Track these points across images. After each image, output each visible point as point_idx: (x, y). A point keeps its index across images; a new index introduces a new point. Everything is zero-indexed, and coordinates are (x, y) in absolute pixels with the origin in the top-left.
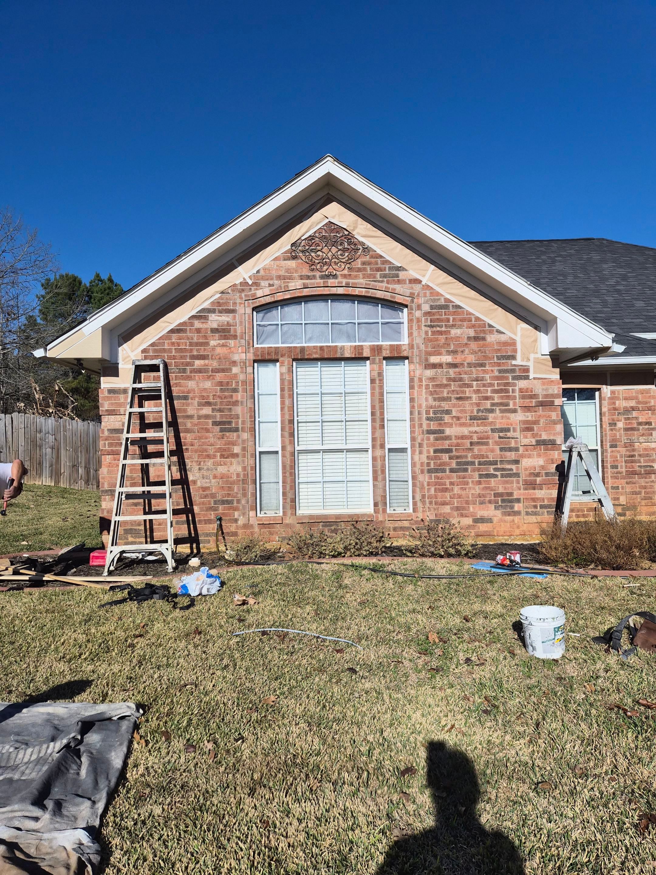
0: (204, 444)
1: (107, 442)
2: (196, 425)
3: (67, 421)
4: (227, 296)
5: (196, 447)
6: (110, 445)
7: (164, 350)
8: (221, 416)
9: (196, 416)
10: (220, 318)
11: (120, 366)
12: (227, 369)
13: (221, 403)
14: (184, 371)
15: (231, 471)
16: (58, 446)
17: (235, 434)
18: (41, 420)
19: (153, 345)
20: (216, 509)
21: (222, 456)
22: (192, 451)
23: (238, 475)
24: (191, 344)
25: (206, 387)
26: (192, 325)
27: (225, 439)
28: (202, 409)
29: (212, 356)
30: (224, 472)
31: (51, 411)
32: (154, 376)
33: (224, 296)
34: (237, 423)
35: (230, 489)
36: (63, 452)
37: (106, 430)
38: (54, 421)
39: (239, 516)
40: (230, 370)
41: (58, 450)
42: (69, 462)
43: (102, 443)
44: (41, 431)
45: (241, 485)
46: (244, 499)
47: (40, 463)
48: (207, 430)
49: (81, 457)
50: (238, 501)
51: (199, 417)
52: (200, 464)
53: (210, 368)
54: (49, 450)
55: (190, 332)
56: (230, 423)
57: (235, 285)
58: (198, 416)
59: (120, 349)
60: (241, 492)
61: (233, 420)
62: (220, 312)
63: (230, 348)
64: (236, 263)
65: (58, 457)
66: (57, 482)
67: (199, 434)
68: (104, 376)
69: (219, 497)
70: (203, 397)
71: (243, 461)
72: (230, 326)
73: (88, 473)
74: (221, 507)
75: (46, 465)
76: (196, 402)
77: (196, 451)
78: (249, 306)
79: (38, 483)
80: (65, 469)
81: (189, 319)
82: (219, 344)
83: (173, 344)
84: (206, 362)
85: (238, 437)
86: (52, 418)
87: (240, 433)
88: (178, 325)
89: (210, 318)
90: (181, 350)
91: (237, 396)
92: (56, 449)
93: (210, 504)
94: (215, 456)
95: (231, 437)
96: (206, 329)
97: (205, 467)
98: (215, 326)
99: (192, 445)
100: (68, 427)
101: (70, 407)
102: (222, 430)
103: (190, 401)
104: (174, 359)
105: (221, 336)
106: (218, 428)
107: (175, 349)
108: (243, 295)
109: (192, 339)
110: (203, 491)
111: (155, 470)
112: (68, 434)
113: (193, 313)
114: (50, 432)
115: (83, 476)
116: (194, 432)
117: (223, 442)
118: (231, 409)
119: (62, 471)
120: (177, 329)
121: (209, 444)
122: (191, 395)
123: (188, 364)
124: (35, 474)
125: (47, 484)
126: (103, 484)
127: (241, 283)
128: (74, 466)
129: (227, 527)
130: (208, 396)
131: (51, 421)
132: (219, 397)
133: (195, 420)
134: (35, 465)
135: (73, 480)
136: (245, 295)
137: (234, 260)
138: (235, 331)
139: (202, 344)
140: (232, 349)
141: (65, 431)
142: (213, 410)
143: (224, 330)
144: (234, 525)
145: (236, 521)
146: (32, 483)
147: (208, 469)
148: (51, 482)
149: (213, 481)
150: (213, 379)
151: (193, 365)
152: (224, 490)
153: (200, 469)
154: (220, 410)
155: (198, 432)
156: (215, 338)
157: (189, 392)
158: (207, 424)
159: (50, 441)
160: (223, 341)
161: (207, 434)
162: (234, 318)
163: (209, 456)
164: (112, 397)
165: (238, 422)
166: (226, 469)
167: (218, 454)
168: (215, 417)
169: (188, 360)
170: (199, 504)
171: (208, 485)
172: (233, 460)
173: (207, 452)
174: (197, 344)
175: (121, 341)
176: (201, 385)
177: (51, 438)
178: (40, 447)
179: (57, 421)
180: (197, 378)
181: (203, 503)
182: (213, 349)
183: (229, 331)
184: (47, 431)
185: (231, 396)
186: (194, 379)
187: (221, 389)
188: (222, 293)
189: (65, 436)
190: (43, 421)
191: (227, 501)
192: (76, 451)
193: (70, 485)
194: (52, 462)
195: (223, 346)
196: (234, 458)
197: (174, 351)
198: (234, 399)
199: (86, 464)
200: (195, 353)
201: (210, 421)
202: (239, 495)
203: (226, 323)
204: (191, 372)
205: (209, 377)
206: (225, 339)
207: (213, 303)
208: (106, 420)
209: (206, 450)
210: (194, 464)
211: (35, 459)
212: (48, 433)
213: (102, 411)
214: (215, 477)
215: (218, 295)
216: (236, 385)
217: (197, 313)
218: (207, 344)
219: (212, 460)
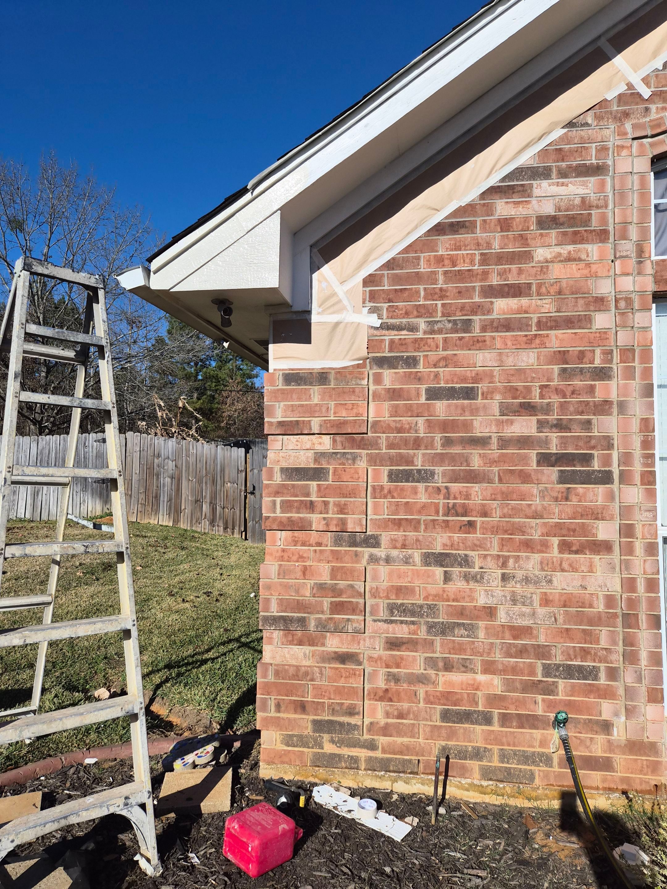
0: (516, 511)
1: (278, 500)
2: (493, 462)
3: (191, 443)
4: (584, 133)
5: (495, 519)
6: (287, 506)
7: (418, 278)
8: (564, 442)
9: (494, 440)
10: (562, 190)
11: (315, 318)
12: (580, 319)
13: (563, 407)
14: (467, 326)
15: (591, 590)
16: (179, 475)
17: (601, 489)
18: (160, 441)
19: (390, 265)
20: (549, 690)
21: (565, 547)
22: (484, 530)
23: (610, 601)
24: (485, 259)
25: (522, 365)
26: (489, 210)
27: (574, 501)
28: (512, 422)
29: (539, 286)
30: (570, 590)
31: (173, 430)
32: (392, 342)
33: (574, 133)
34: (607, 460)
35: (588, 636)
36: (184, 483)
37: (277, 469)
38: (174, 443)
39: (616, 714)
40: (589, 320)
41: (179, 480)
42: (192, 497)
43: (266, 500)
44: (159, 456)
45: (620, 629)
46: (631, 669)
47: (156, 497)
48: (525, 477)
49: (206, 489)
50: (613, 674)
51: (504, 443)
52: (504, 565)
53: (535, 318)
54: (168, 480)
55: (484, 230)
56: (587, 459)
57: (603, 104)
58: (500, 439)
59: (315, 276)
60: (620, 648)
61: (595, 453)
62: (563, 174)
63: (588, 265)
64: (608, 48)
65: (178, 490)
66: (176, 521)
67: (504, 487)
68: (276, 341)
69: (558, 659)
70: (513, 392)
71: (627, 565)
72: (590, 207)
73: (214, 510)
74: (562, 684)
75: (164, 498)
76: (494, 405)
77: (495, 530)
78: (641, 154)
79: (153, 521)
80: (186, 506)
81: (483, 195)
82: (560, 254)
83: (440, 260)
84: (524, 301)
85: (611, 497)
86: (174, 439)
87: (615, 486)
88: (455, 213)
89: (536, 192)
90: (460, 276)
91: (607, 390)
92: (177, 479)
93: (532, 673)
94: (545, 546)
95: (590, 495)
96: (526, 219)
97: (520, 574)
98: (548, 209)
99: (485, 514)
100: (191, 451)
101: (194, 427)
102: (564, 478)
103: (480, 400)
104: (442, 298)
105: (564, 234)
106: (553, 473)
107: (445, 273)
108: (628, 126)
109: (489, 245)
110: (515, 637)
111: (390, 574)
112: (192, 460)
113: (494, 180)
114: (170, 457)
115: (208, 515)
116: (490, 481)
117: (569, 511)
118: (589, 422)
119: (183, 507)
120: (452, 225)
121: (529, 512)
122: (482, 386)
123: (476, 309)
124: (150, 510)
125: (164, 524)
126: (267, 600)
127: (620, 96)
128: (197, 501)
129: (582, 741)
130: (528, 389)
131: (172, 443)
132: (558, 391)
133: (494, 451)
134: (151, 499)
135: (195, 519)
136: (634, 126)
137: (603, 41)
138: (603, 219)
139: (512, 258)
140: (594, 268)
141: (188, 456)
142: (541, 425)
143: (572, 220)
144: (601, 738)
145: (606, 727)
146: (146, 521)
147: (527, 580)
148: (169, 521)
149: (541, 611)
150: (543, 345)
151: (490, 311)
152: (572, 640)
153: (504, 577)
154: (559, 426)
155: (500, 480)
156: (547, 240)
157: (477, 379)
158: (525, 459)
159: (170, 468)
160: (570, 248)
161: (525, 487)
162: (602, 185)
163: (528, 545)
164: (292, 391)
165: (610, 456)
166: (577, 583)
167: (555, 541)
168: (546, 442)
169: (477, 299)
170: (504, 671)
171: (526, 622)
172: (596, 558)
173: (523, 533)
174: (500, 258)
175: (318, 258)
176: (510, 361)
177: (171, 465)
178: (158, 475)
179: (178, 443)
180: (498, 343)
181: (514, 670)
182: (544, 267)
183: (587, 220)
184: (166, 456)
185: (592, 389)
186: (492, 347)
187: (564, 370)
188: (570, 124)
189: (187, 462)
190: (163, 442)
191: (580, 669)
192: (200, 482)
193: (192, 526)
194: (171, 495)
195: (569, 259)
196: (597, 552)
197: (441, 278)
198: (599, 396)
199: (211, 498)
200: (495, 280)
201: (533, 454)
202: (614, 657)
203: (577, 201)
204: (484, 329)
205: (530, 341)
206: (574, 242)
207: (544, 152)
208: (278, 445)
209: (521, 529)
210: (490, 563)
211: (151, 491)
212: (168, 458)
213: (271, 423)
214: (546, 601)
215: (559, 132)
216: (604, 361)
217: (503, 180)
218: (527, 256)
219: (536, 557)
